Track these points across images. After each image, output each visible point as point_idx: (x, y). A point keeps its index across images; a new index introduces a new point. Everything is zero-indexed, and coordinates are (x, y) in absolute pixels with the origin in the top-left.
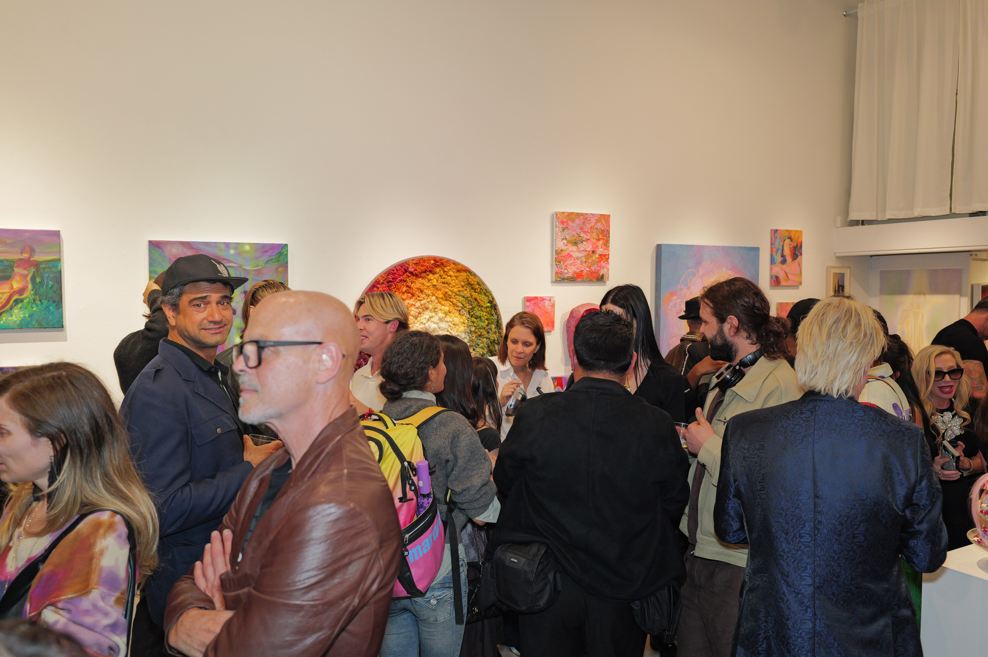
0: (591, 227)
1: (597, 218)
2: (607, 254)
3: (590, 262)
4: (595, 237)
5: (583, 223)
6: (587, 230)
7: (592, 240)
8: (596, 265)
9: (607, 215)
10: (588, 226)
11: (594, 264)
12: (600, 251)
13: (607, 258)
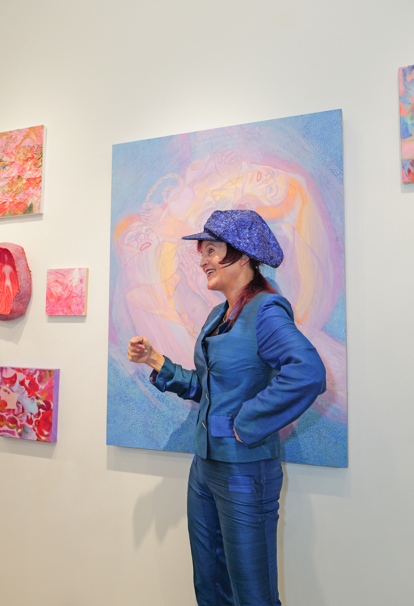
0: (17, 147)
1: (24, 134)
2: (38, 176)
3: (14, 190)
4: (21, 158)
5: (7, 144)
6: (11, 151)
7: (17, 162)
8: (22, 194)
9: (38, 127)
10: (13, 145)
11: (19, 193)
12: (29, 174)
13: (38, 181)
